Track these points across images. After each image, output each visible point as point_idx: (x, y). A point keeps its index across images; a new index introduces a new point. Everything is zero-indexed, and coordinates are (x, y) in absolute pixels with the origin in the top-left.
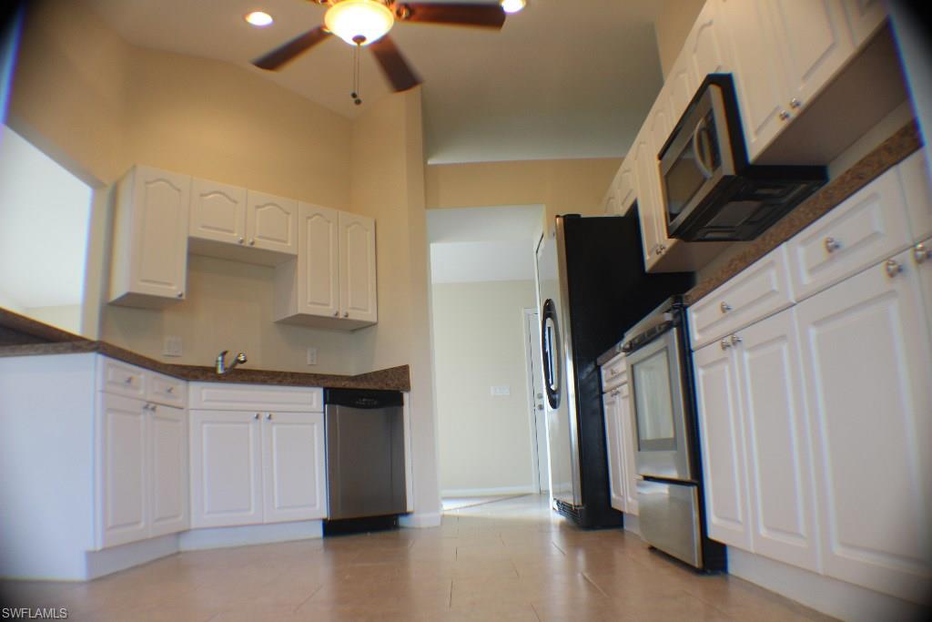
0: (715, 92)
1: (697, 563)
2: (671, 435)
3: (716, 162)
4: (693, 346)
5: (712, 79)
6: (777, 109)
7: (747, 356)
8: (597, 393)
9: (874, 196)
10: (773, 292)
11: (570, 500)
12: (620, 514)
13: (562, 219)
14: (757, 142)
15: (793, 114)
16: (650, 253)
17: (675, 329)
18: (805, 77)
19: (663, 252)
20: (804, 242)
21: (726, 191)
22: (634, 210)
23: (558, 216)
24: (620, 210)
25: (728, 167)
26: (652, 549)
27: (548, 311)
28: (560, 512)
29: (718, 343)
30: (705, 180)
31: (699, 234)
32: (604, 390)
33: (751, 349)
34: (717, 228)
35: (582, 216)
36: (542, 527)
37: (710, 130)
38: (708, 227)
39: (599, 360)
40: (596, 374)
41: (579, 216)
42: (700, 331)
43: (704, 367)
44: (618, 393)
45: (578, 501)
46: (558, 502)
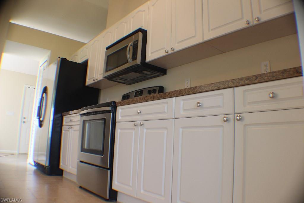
1: (108, 198)
2: (101, 149)
4: (117, 121)
6: (164, 48)
7: (145, 130)
8: (59, 125)
9: (222, 94)
10: (165, 112)
11: (44, 163)
12: (62, 171)
13: (60, 59)
14: (150, 57)
15: (170, 52)
16: (89, 80)
17: (111, 113)
18: (178, 43)
19: (96, 81)
20: (183, 100)
21: (134, 69)
23: (59, 57)
26: (81, 187)
27: (45, 90)
28: (35, 166)
30: (127, 62)
31: (114, 79)
32: (63, 125)
33: (147, 129)
35: (68, 60)
36: (24, 170)
38: (120, 78)
39: (63, 113)
40: (60, 118)
41: (67, 59)
42: (122, 116)
43: (121, 129)
44: (72, 128)
45: (47, 165)
46: (35, 162)
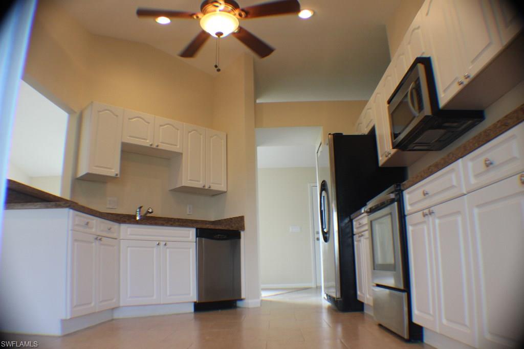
0: (421, 67)
1: (406, 336)
2: (392, 262)
3: (421, 108)
4: (406, 213)
5: (419, 60)
6: (456, 79)
7: (437, 221)
8: (351, 234)
9: (513, 137)
10: (453, 187)
11: (334, 295)
12: (362, 304)
13: (332, 136)
14: (445, 97)
15: (466, 82)
16: (382, 156)
17: (396, 203)
18: (473, 61)
19: (389, 156)
20: (472, 160)
21: (426, 124)
22: (373, 131)
23: (330, 134)
24: (365, 131)
25: (427, 110)
26: (380, 325)
27: (324, 187)
28: (328, 300)
29: (421, 213)
30: (414, 117)
31: (411, 146)
32: (354, 233)
33: (440, 218)
34: (420, 144)
35: (344, 134)
36: (317, 309)
37: (418, 89)
38: (416, 143)
39: (352, 216)
40: (350, 223)
41: (341, 134)
42: (411, 205)
43: (411, 225)
44: (362, 236)
45: (339, 296)
46: (327, 295)
